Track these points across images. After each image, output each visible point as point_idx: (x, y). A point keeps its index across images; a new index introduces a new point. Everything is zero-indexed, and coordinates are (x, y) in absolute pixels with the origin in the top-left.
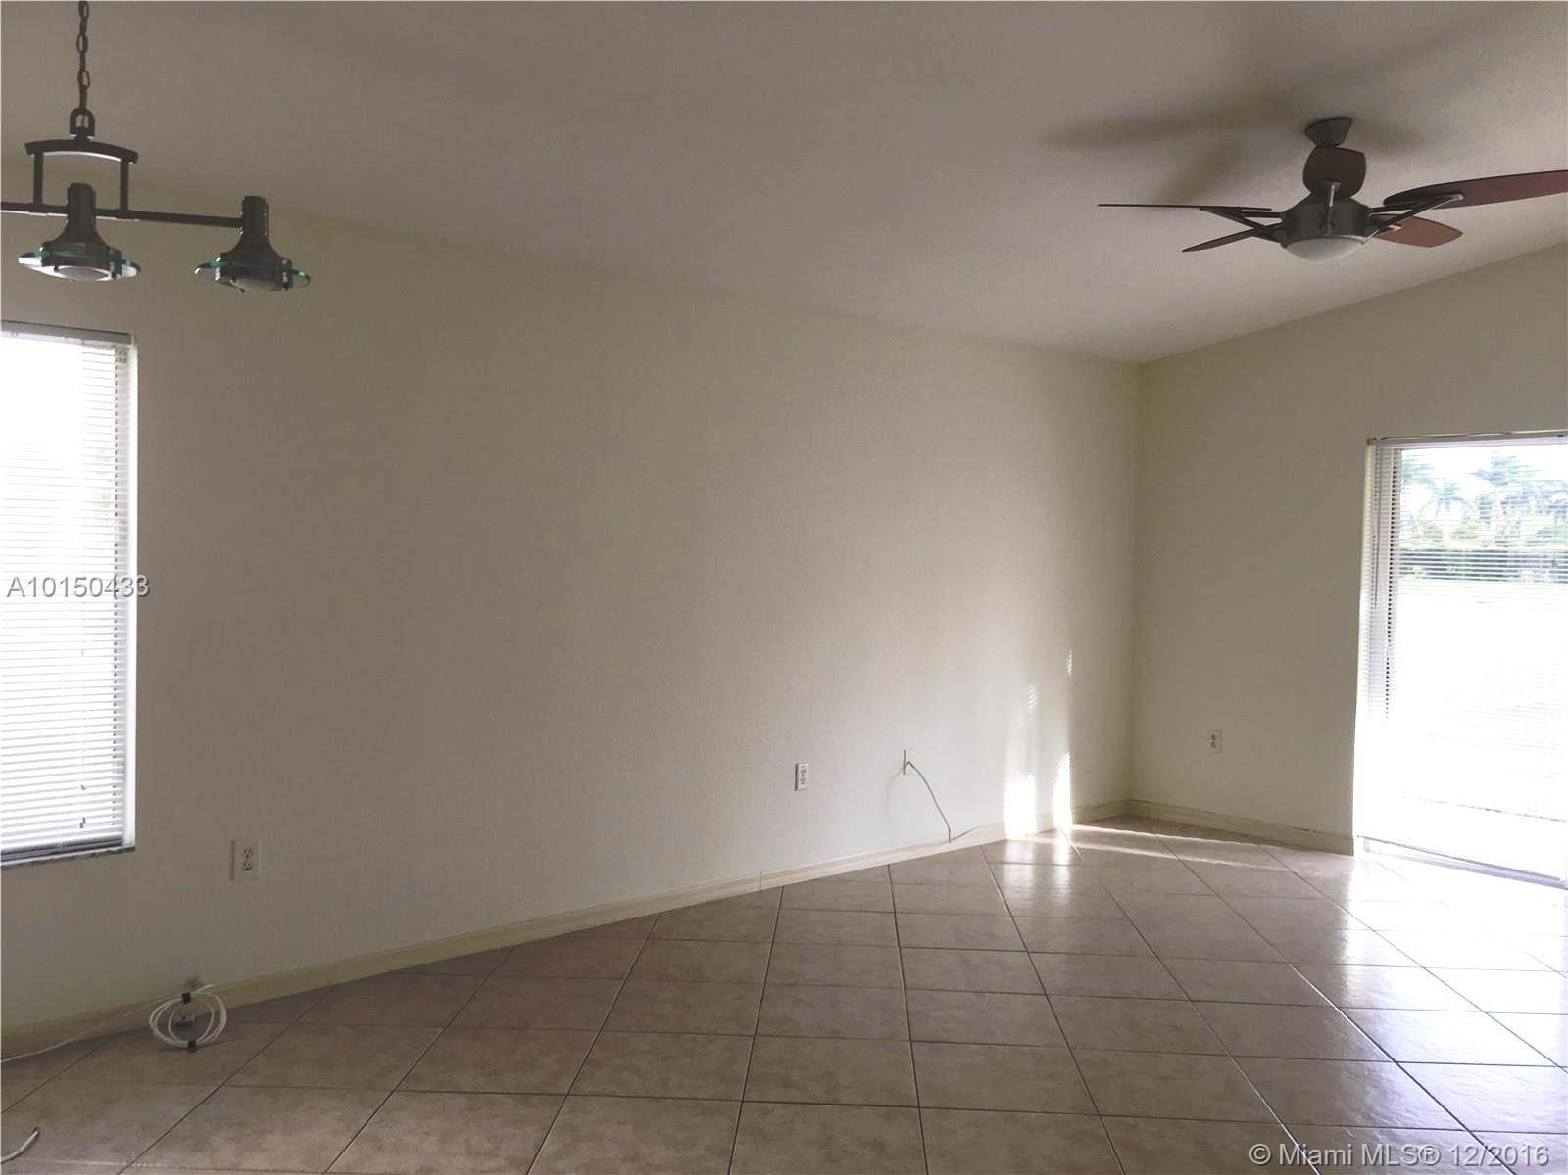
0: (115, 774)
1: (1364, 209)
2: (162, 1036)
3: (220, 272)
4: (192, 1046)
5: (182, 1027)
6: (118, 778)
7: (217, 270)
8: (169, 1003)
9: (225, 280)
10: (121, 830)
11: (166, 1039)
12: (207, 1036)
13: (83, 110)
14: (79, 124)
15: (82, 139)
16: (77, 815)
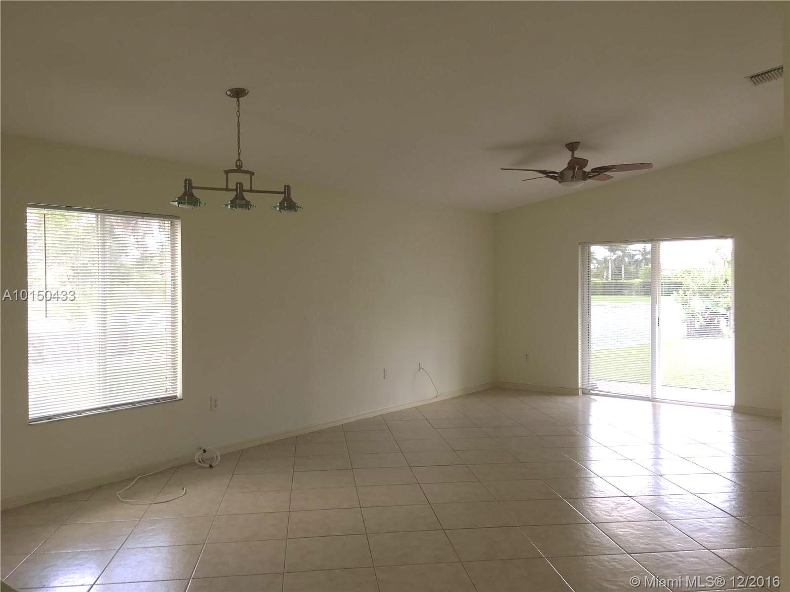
1: (585, 172)
3: (279, 208)
4: (211, 466)
6: (176, 374)
8: (198, 454)
9: (281, 211)
10: (177, 393)
11: (202, 465)
12: (215, 463)
13: (239, 160)
14: (238, 164)
15: (239, 169)
16: (164, 388)
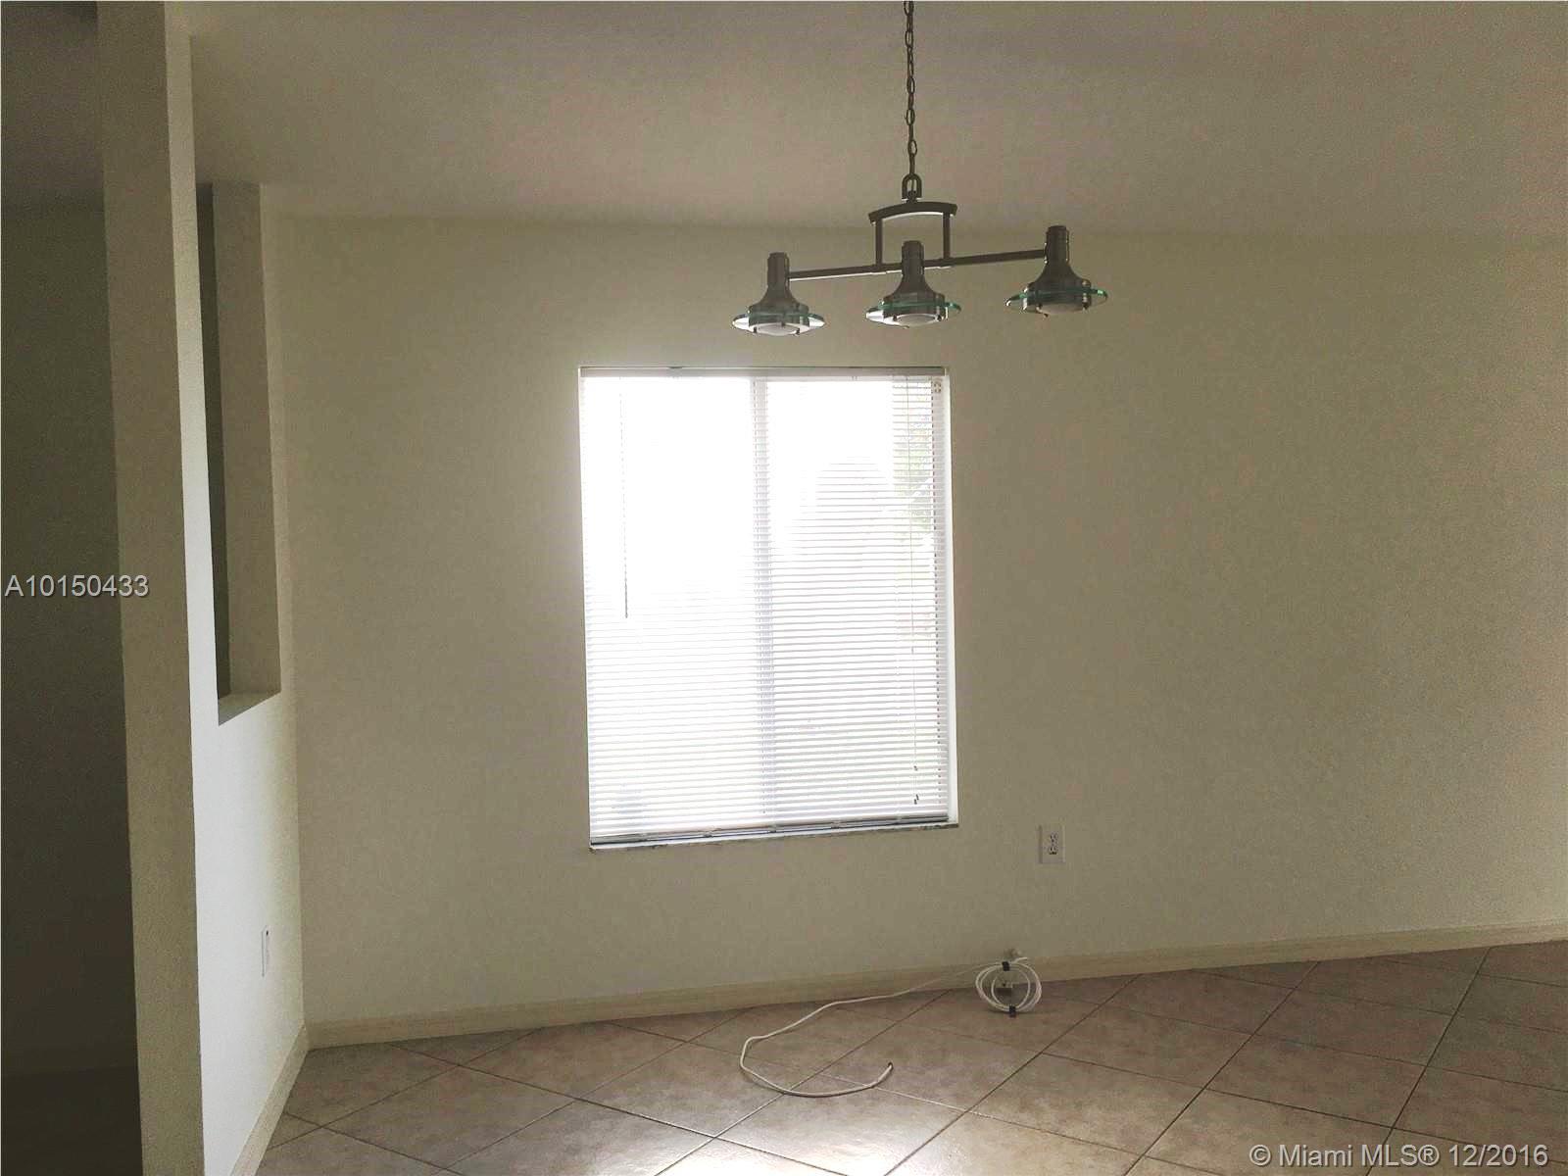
0: (940, 758)
2: (987, 999)
3: (1028, 301)
4: (1013, 1012)
5: (1003, 992)
6: (943, 762)
7: (1025, 300)
8: (989, 970)
9: (1032, 307)
10: (947, 808)
11: (990, 1001)
12: (1025, 1004)
13: (912, 176)
14: (909, 189)
15: (912, 201)
16: (912, 792)
